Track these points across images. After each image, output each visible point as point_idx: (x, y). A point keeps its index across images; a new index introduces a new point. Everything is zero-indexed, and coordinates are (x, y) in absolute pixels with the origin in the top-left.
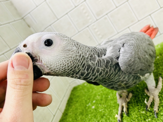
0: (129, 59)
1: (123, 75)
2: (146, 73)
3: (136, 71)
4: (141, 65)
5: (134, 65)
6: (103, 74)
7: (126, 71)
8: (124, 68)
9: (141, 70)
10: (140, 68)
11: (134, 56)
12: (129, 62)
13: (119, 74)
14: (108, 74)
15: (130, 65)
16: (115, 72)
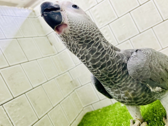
0: (138, 64)
1: (131, 81)
2: (157, 86)
3: (144, 79)
4: (151, 74)
5: (143, 71)
6: (111, 65)
7: (134, 76)
8: (132, 72)
9: (151, 79)
10: (149, 77)
11: (144, 63)
12: (137, 67)
13: (127, 78)
14: (116, 70)
15: (138, 71)
16: (123, 73)
